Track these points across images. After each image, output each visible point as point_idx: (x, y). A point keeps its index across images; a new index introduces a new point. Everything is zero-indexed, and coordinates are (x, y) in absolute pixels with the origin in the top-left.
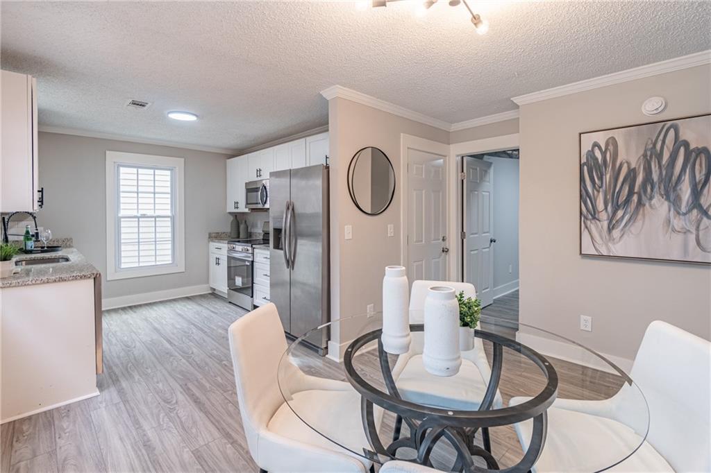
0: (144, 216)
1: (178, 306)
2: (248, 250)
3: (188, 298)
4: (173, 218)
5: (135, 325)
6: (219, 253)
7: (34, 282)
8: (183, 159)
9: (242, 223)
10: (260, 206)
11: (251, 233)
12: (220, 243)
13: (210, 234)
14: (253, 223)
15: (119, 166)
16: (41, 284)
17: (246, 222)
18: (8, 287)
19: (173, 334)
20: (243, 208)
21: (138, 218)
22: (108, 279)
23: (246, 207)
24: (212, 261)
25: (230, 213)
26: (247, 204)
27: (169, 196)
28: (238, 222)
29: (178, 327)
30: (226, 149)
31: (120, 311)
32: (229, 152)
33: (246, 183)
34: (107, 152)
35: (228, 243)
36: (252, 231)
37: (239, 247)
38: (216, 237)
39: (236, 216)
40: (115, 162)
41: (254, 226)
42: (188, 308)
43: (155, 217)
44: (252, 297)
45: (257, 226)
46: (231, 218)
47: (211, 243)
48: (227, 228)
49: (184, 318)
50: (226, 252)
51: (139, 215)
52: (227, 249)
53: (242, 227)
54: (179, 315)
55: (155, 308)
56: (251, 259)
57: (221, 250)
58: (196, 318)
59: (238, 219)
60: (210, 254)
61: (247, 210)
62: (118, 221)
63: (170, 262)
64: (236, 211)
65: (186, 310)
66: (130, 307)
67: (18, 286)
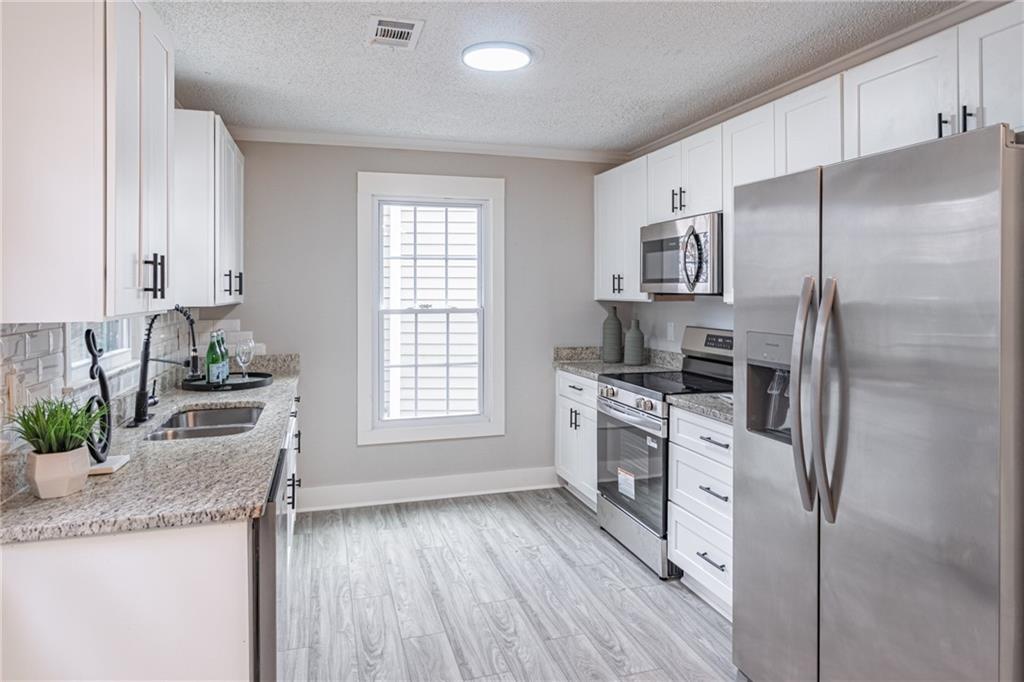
0: (426, 310)
1: (490, 522)
2: (652, 408)
3: (511, 498)
4: (482, 313)
5: (396, 569)
6: (577, 398)
7: (95, 528)
8: (503, 180)
9: (629, 328)
10: (683, 288)
11: (649, 350)
12: (580, 375)
13: (557, 350)
14: (654, 327)
15: (381, 203)
16: (112, 533)
17: (638, 323)
18: (33, 541)
19: (471, 624)
20: (633, 292)
21: (416, 313)
22: (359, 444)
23: (642, 291)
24: (563, 418)
25: (602, 302)
26: (645, 280)
27: (475, 263)
28: (620, 324)
29: (486, 599)
30: (594, 150)
31: (379, 516)
32: (599, 159)
33: (642, 229)
34: (360, 173)
35: (599, 381)
36: (653, 347)
37: (628, 396)
38: (570, 358)
39: (615, 308)
40: (373, 195)
41: (658, 333)
42: (508, 532)
43: (448, 312)
44: (665, 537)
45: (664, 335)
46: (604, 314)
47: (560, 373)
48: (593, 336)
49: (498, 565)
50: (594, 400)
51: (417, 307)
52: (596, 394)
53: (629, 337)
54: (490, 551)
55: (443, 518)
56: (661, 434)
57: (583, 393)
58: (523, 571)
59: (620, 317)
60: (558, 398)
61: (643, 297)
62: (379, 319)
63: (477, 412)
64: (617, 297)
65: (505, 536)
66: (398, 507)
67: (60, 538)
